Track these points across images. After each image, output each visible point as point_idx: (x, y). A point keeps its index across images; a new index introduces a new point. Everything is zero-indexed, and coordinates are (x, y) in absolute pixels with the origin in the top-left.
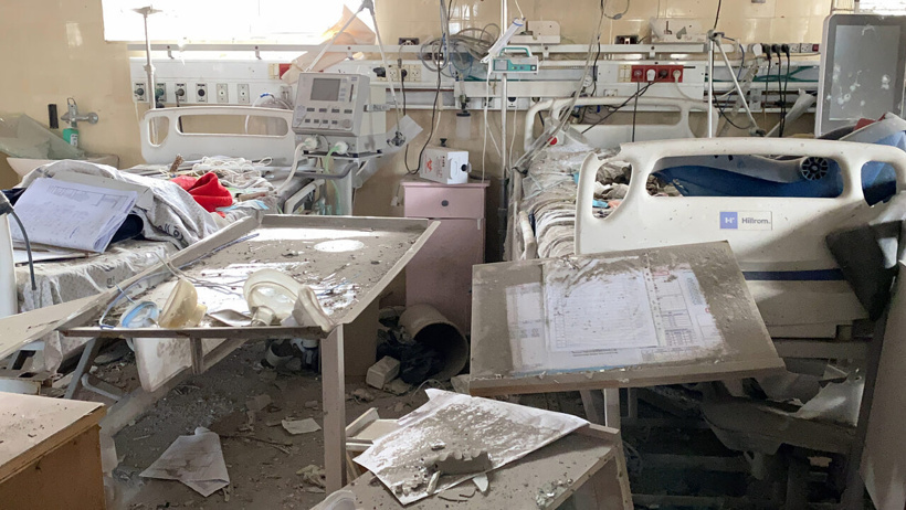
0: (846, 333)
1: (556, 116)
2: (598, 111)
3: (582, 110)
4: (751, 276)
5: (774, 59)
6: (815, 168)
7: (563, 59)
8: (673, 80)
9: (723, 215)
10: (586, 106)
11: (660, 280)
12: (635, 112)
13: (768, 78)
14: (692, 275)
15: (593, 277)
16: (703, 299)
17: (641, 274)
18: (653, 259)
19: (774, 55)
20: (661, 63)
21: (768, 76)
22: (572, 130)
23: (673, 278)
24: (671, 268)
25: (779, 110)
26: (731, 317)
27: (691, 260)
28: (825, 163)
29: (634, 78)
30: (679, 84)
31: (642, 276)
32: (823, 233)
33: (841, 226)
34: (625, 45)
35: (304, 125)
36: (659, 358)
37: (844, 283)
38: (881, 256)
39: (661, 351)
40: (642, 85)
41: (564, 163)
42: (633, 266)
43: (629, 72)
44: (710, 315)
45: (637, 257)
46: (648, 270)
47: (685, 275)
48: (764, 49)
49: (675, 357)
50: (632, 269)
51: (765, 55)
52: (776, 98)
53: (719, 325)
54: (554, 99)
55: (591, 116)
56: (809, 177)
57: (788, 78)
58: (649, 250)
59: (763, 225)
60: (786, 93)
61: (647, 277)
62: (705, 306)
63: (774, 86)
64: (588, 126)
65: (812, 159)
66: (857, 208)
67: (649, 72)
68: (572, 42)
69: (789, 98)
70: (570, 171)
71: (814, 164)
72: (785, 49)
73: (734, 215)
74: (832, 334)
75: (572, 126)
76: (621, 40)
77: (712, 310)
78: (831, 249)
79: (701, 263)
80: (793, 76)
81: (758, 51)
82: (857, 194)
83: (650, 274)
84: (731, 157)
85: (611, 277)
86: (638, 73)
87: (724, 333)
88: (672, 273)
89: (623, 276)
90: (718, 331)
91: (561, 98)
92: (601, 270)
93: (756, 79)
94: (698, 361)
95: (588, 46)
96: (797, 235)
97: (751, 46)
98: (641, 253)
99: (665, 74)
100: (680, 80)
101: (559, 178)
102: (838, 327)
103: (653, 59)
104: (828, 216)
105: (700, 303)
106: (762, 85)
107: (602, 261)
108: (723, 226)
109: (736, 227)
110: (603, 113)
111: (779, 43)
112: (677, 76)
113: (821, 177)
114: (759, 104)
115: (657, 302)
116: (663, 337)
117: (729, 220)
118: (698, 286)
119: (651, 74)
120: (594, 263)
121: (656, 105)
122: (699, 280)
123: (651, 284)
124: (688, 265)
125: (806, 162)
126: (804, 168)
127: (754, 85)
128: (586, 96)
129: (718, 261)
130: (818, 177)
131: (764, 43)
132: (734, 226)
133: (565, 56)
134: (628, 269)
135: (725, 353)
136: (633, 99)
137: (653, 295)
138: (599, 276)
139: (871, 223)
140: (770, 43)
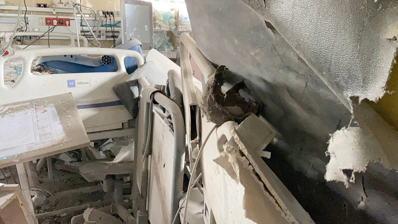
0: (126, 125)
1: (8, 40)
2: (31, 39)
3: (22, 38)
4: (80, 107)
5: (108, 18)
6: (106, 60)
7: (10, 13)
8: (66, 25)
9: (69, 81)
10: (24, 36)
11: (39, 112)
12: (49, 39)
13: (106, 26)
14: (54, 109)
15: (6, 115)
16: (58, 119)
17: (30, 111)
18: (36, 104)
19: (108, 16)
20: (59, 17)
21: (106, 25)
22: (17, 47)
23: (46, 111)
24: (45, 107)
25: (112, 39)
26: (70, 125)
27: (54, 102)
28: (110, 58)
29: (47, 24)
30: (69, 27)
31: (30, 112)
32: (112, 86)
33: (117, 83)
34: (41, 8)
36: (36, 148)
37: (122, 106)
38: (132, 94)
39: (36, 144)
40: (51, 27)
41: (12, 63)
42: (26, 108)
43: (44, 21)
44: (61, 125)
45: (29, 103)
46: (34, 109)
47: (51, 110)
48: (104, 13)
49: (42, 146)
50: (26, 109)
51: (104, 15)
52: (111, 34)
53: (64, 129)
54: (6, 32)
55: (28, 41)
56: (105, 63)
57: (115, 25)
58: (35, 100)
59: (86, 85)
60: (114, 32)
61: (33, 112)
62: (59, 121)
63: (109, 29)
64: (27, 46)
65: (105, 56)
66: (124, 76)
67: (54, 21)
68: (13, 5)
69: (116, 34)
70: (15, 67)
71: (106, 58)
72: (112, 13)
73: (74, 81)
74: (121, 127)
75: (17, 46)
76: (39, 6)
77: (61, 123)
78: (115, 92)
79: (58, 103)
80: (117, 25)
81: (101, 14)
82: (123, 70)
83: (35, 111)
84: (72, 56)
85: (15, 114)
86: (49, 21)
87: (66, 132)
88: (45, 109)
89: (21, 113)
90: (64, 132)
91: (9, 32)
92: (10, 111)
93: (102, 26)
94: (53, 146)
95: (18, 7)
96: (101, 88)
97: (98, 12)
98: (31, 102)
99: (62, 23)
100: (69, 25)
101: (9, 71)
102: (123, 123)
103: (55, 15)
104: (113, 79)
105: (57, 120)
106: (104, 28)
107: (11, 107)
108: (69, 86)
109: (75, 86)
110: (33, 39)
111: (110, 11)
112: (67, 23)
113: (109, 63)
114: (105, 36)
115: (36, 123)
116: (38, 138)
117: (71, 84)
118: (56, 113)
119: (55, 22)
120: (7, 108)
121: (60, 36)
122: (57, 111)
123: (34, 115)
124: (53, 105)
125: (103, 58)
126: (102, 60)
127: (101, 28)
128: (23, 31)
129: (66, 101)
130: (108, 64)
131: (103, 10)
132: (74, 86)
133: (10, 11)
134: (24, 110)
135: (65, 141)
136: (47, 33)
137: (35, 120)
138: (8, 115)
139: (127, 81)
140: (106, 11)
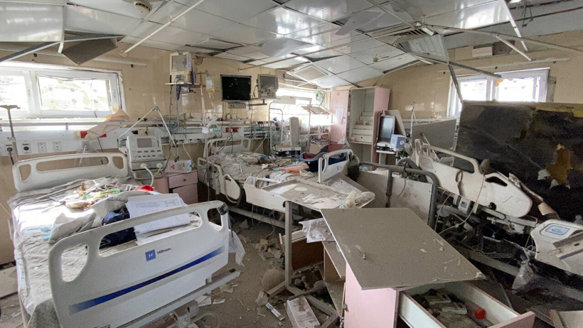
20: (233, 127)
29: (227, 131)
30: (238, 133)
35: (138, 159)
43: (225, 129)
51: (258, 124)
59: (342, 168)
72: (262, 122)
97: (255, 122)
99: (235, 130)
112: (238, 130)
119: (232, 130)
131: (258, 121)
